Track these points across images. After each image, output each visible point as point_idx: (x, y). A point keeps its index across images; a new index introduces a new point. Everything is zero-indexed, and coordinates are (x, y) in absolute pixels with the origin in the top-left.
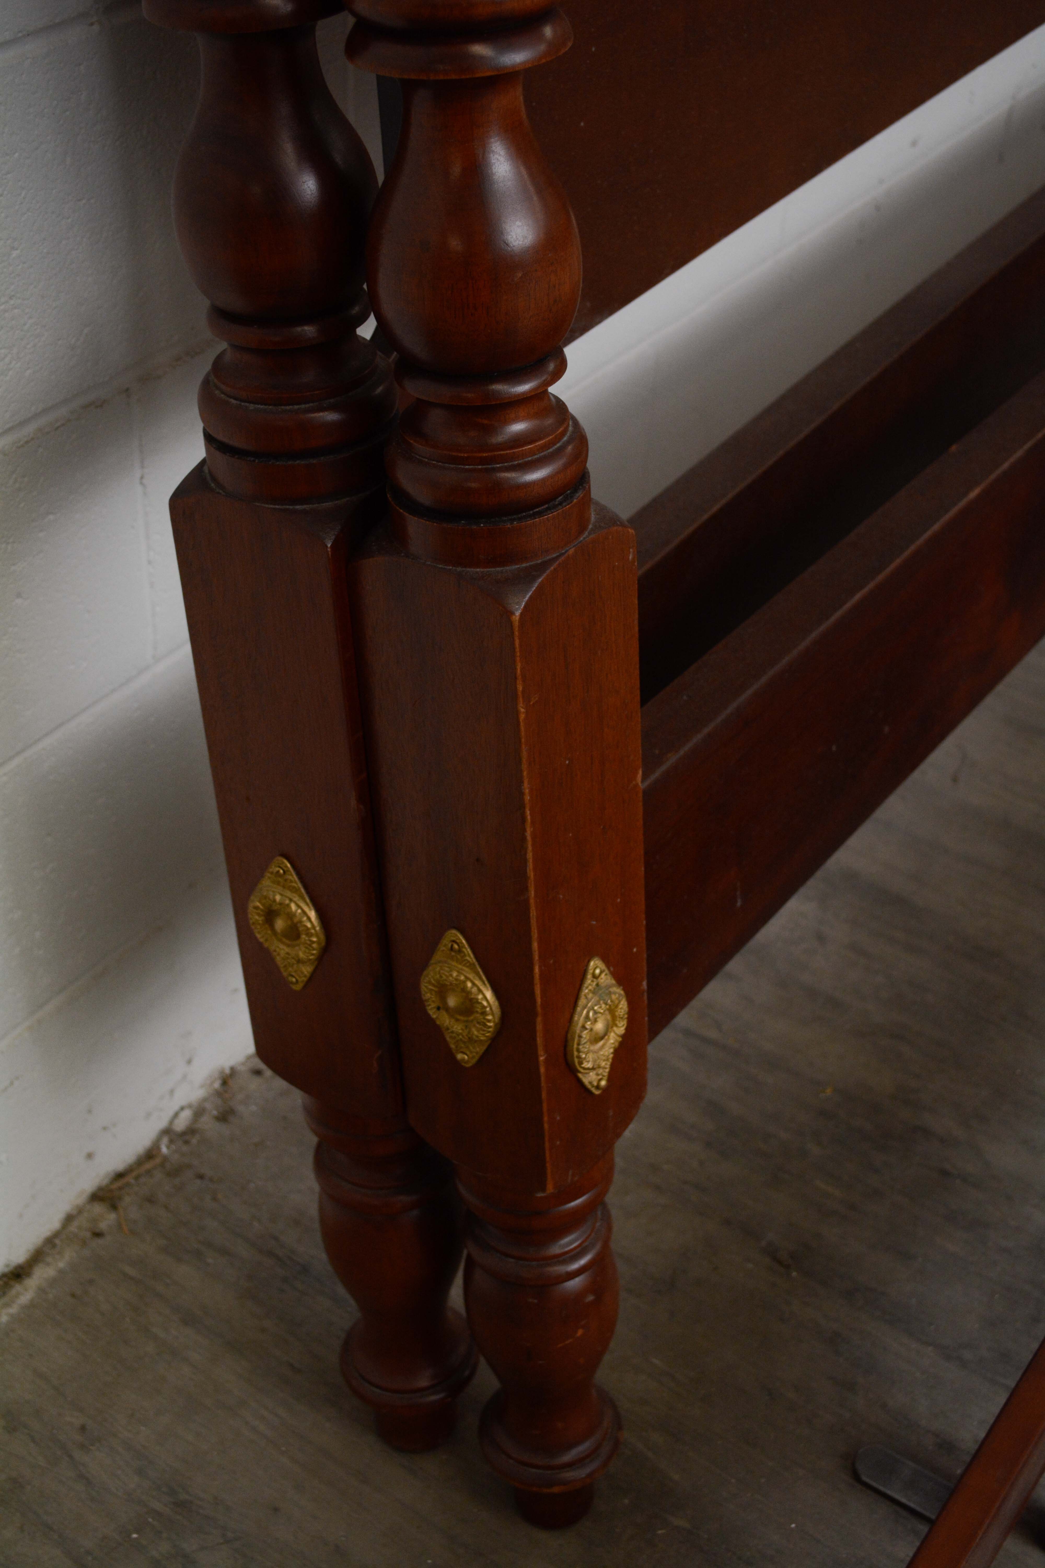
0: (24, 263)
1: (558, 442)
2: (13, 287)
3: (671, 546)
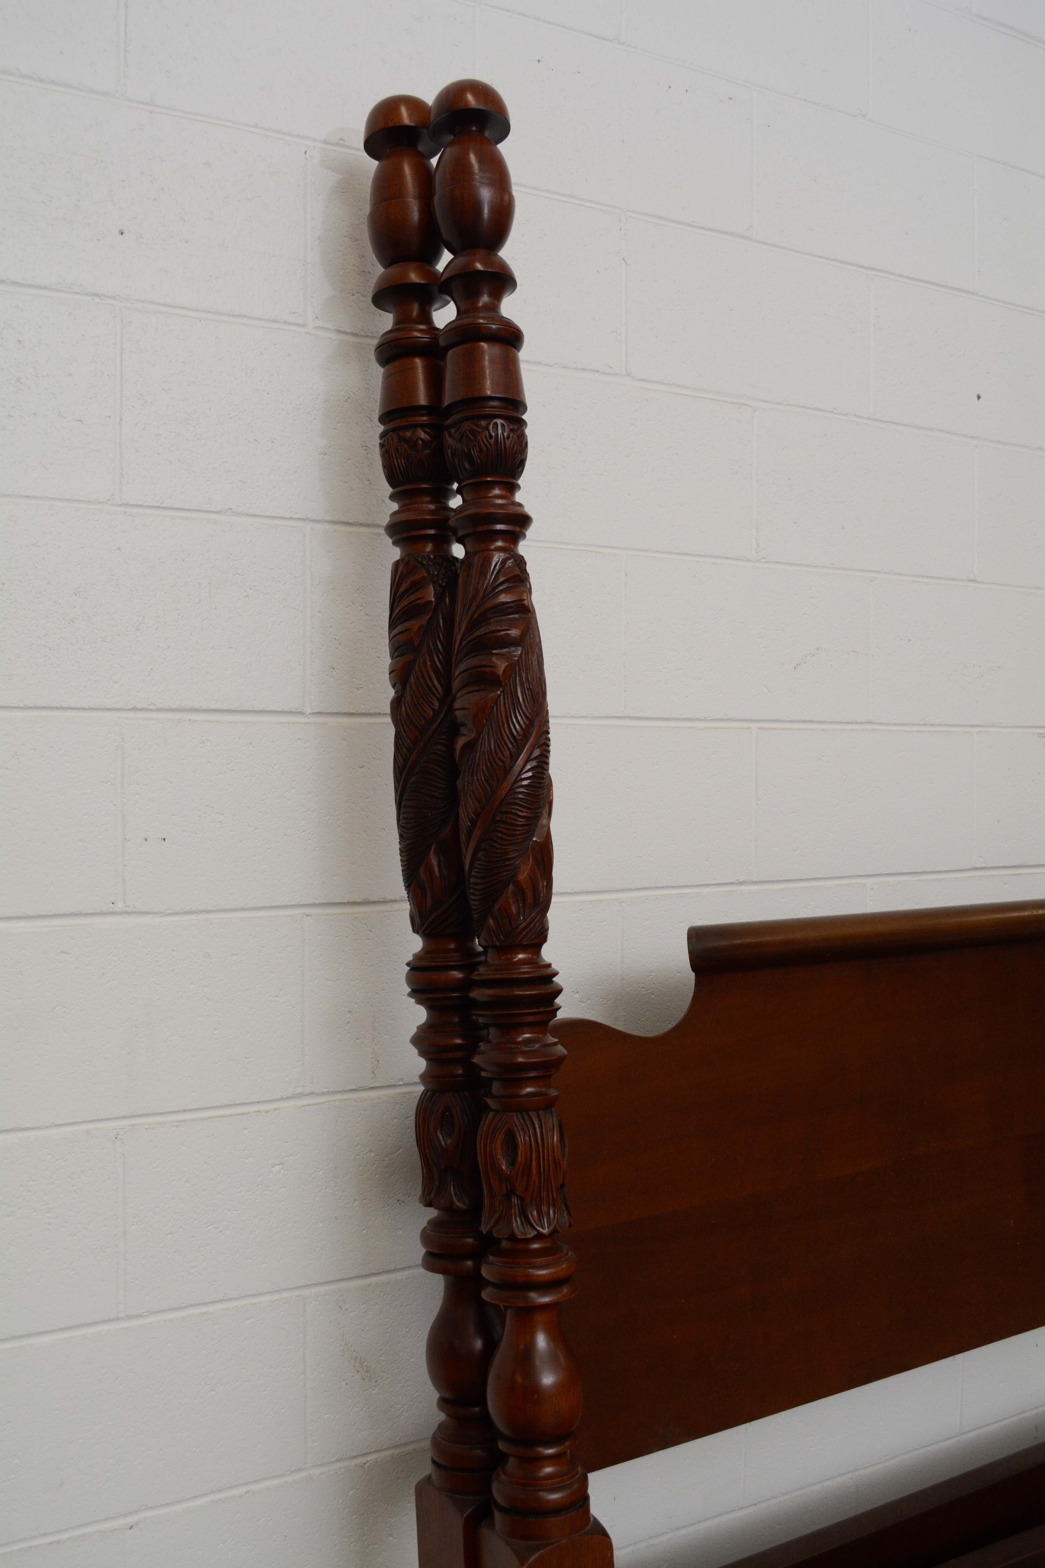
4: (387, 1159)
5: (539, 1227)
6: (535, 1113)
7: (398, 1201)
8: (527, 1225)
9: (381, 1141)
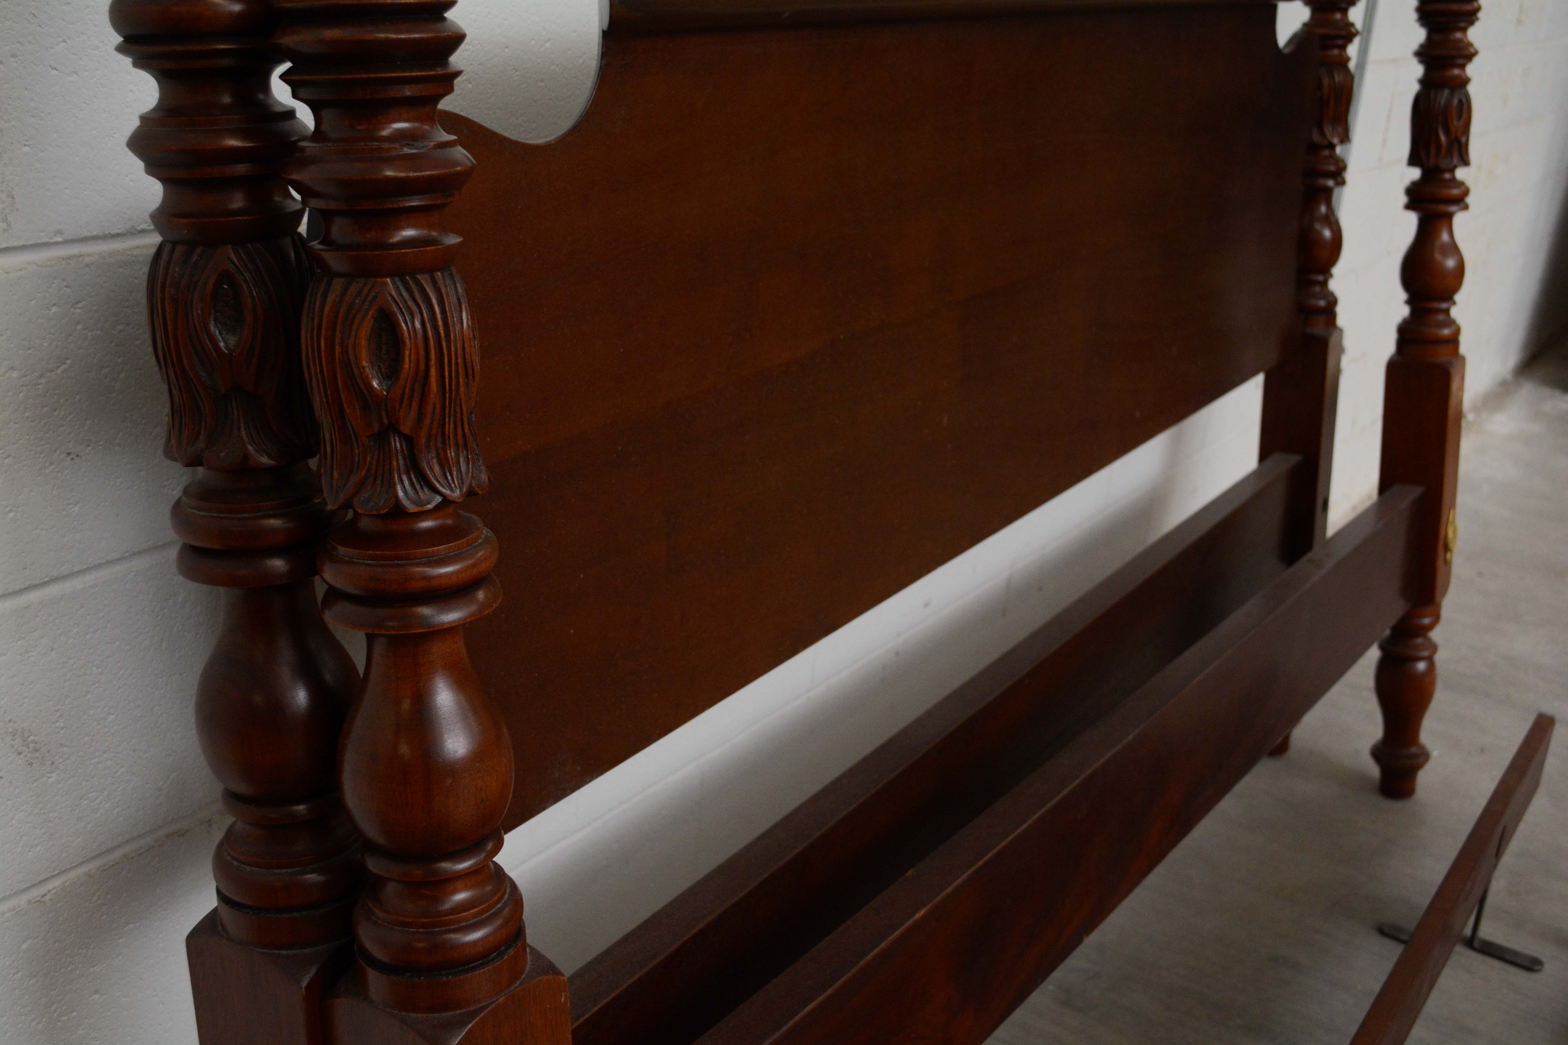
0: (119, 725)
1: (492, 909)
2: (107, 744)
3: (659, 959)
4: (43, 381)
5: (444, 487)
6: (427, 276)
7: (69, 454)
8: (422, 488)
9: (29, 349)
